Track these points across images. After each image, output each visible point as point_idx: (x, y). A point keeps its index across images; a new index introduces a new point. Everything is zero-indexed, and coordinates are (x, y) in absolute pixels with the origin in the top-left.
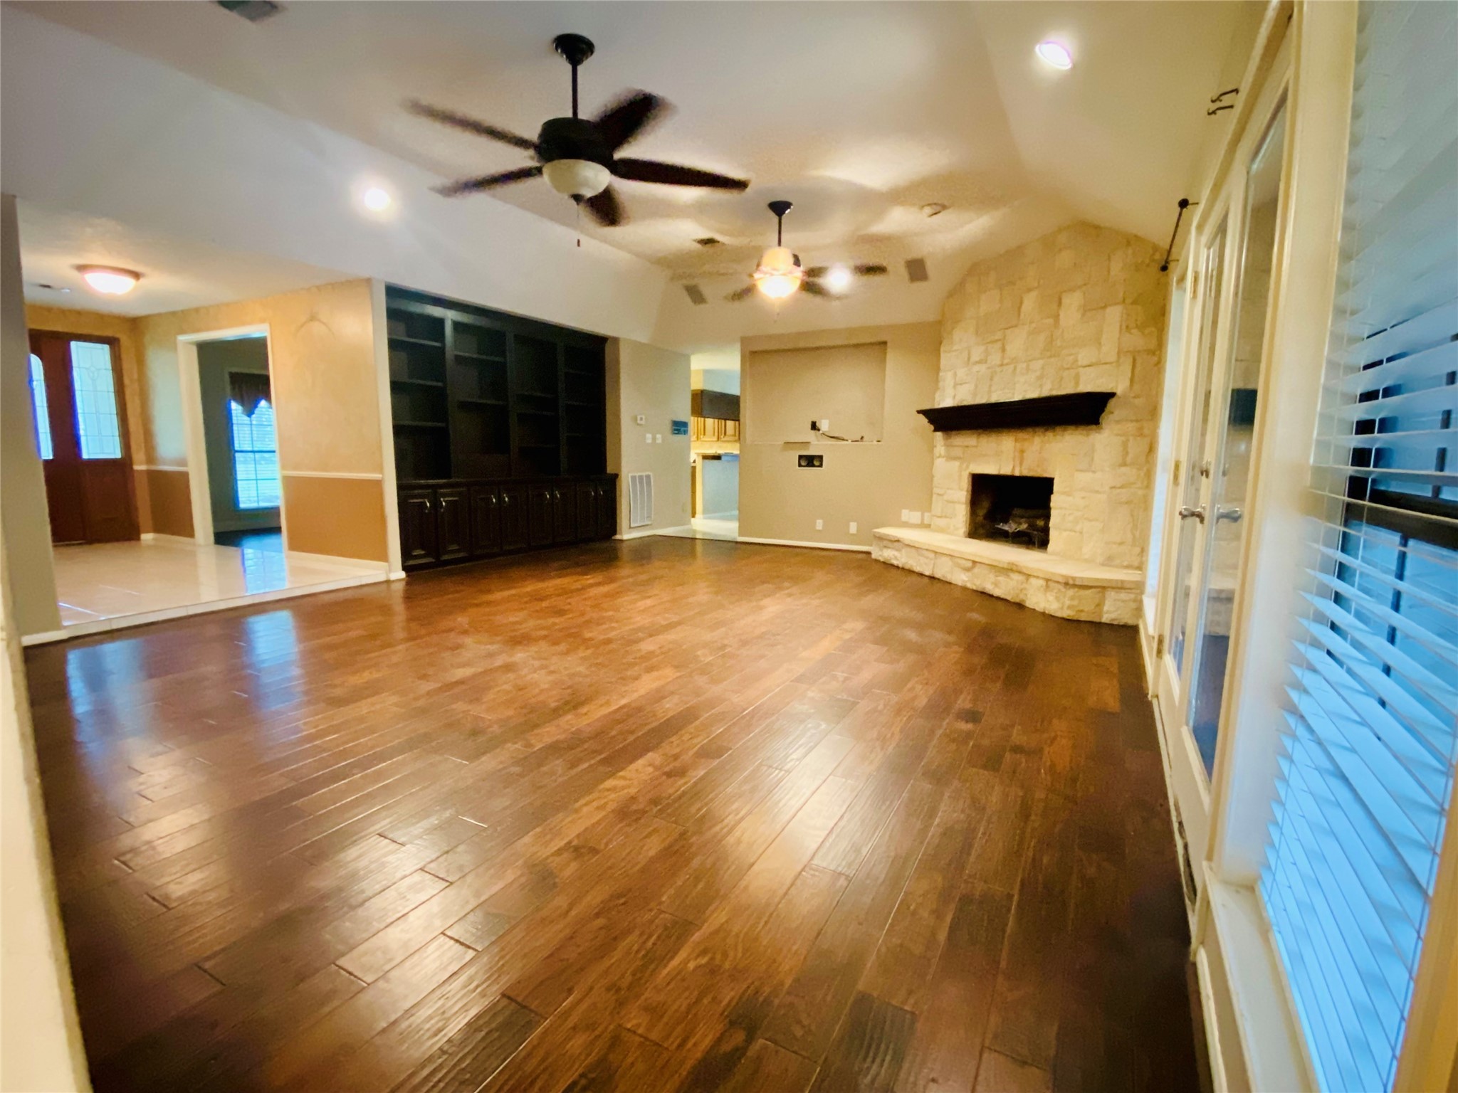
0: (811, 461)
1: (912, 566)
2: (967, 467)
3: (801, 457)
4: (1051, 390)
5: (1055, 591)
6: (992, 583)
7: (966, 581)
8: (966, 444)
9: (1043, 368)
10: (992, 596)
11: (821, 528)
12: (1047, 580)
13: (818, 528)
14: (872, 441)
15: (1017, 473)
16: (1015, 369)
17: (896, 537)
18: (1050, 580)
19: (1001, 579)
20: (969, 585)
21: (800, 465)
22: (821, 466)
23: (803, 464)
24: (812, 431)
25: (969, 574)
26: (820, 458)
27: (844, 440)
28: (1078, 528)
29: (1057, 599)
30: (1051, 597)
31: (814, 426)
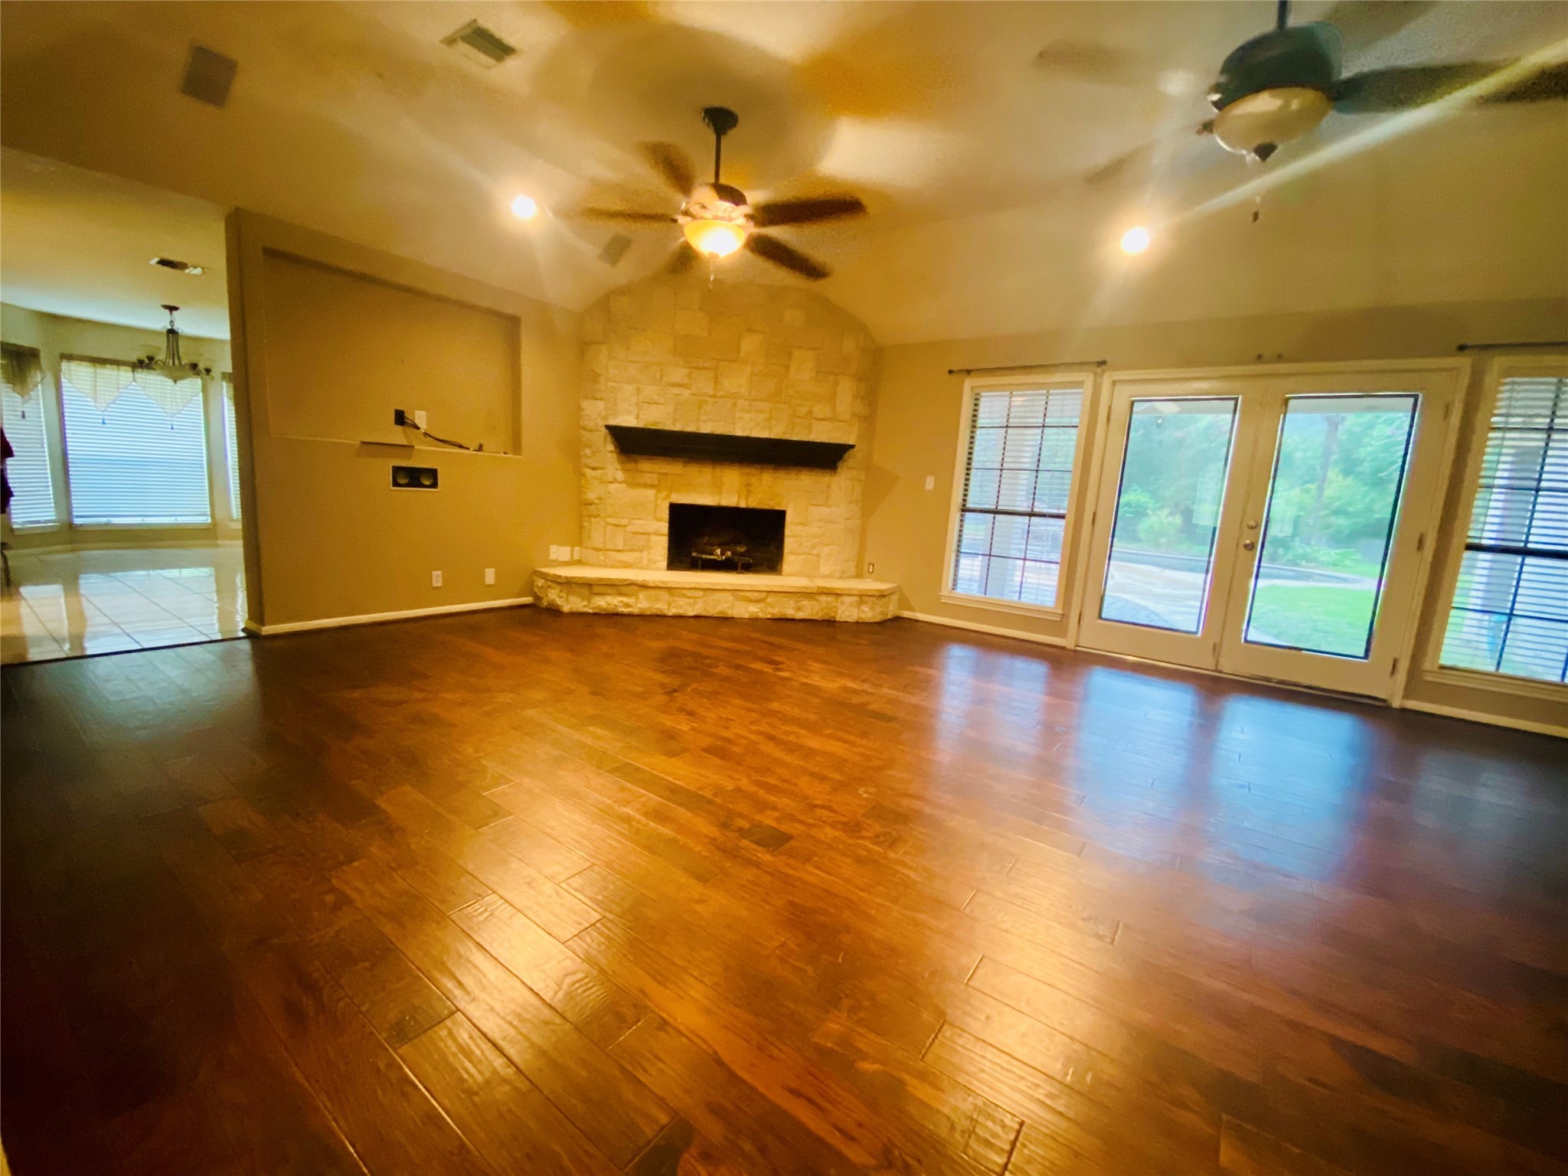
0: (415, 477)
1: (661, 610)
2: (668, 496)
3: (397, 470)
4: (784, 433)
5: (870, 603)
6: (793, 608)
7: (758, 612)
8: (663, 471)
9: (771, 411)
10: (793, 620)
11: (440, 584)
12: (860, 596)
13: (435, 584)
14: (499, 453)
15: (743, 505)
16: (735, 404)
17: (630, 580)
18: (863, 595)
19: (805, 603)
20: (761, 615)
21: (396, 484)
22: (434, 485)
23: (402, 481)
24: (399, 428)
25: (762, 605)
26: (433, 474)
27: (461, 447)
28: (815, 552)
29: (872, 608)
30: (865, 608)
31: (400, 418)
